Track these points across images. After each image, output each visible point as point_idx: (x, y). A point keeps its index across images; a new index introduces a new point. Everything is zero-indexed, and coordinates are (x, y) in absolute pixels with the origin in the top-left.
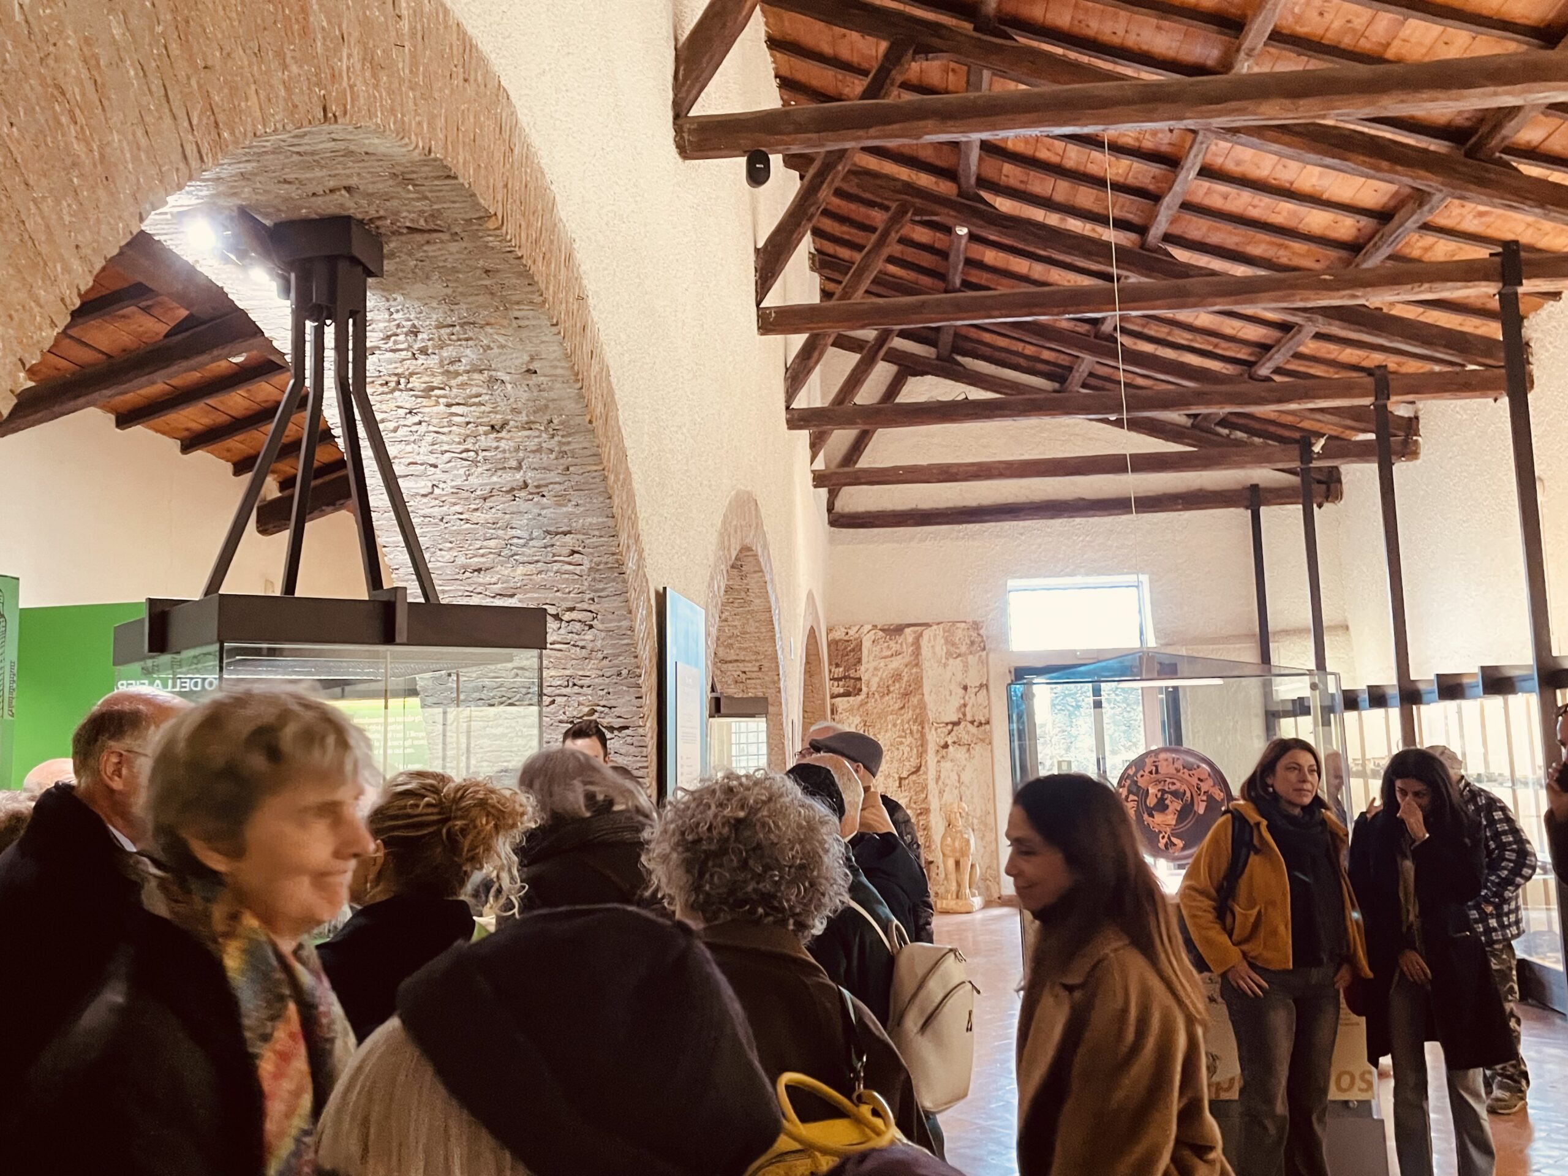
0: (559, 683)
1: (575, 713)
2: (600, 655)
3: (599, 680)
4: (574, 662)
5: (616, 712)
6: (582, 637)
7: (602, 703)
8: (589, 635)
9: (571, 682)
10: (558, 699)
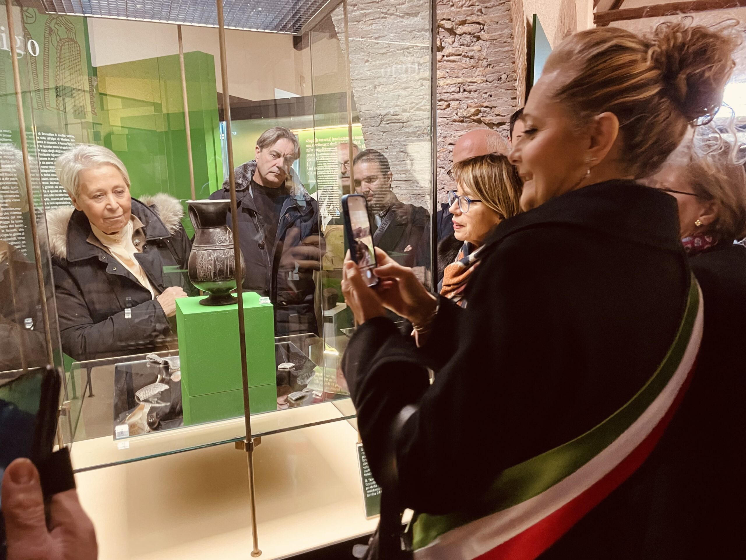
0: (453, 89)
1: (465, 114)
2: (485, 63)
3: (484, 85)
4: (464, 71)
5: (496, 111)
6: (470, 48)
7: (485, 104)
8: (476, 47)
9: (462, 88)
10: (453, 103)
